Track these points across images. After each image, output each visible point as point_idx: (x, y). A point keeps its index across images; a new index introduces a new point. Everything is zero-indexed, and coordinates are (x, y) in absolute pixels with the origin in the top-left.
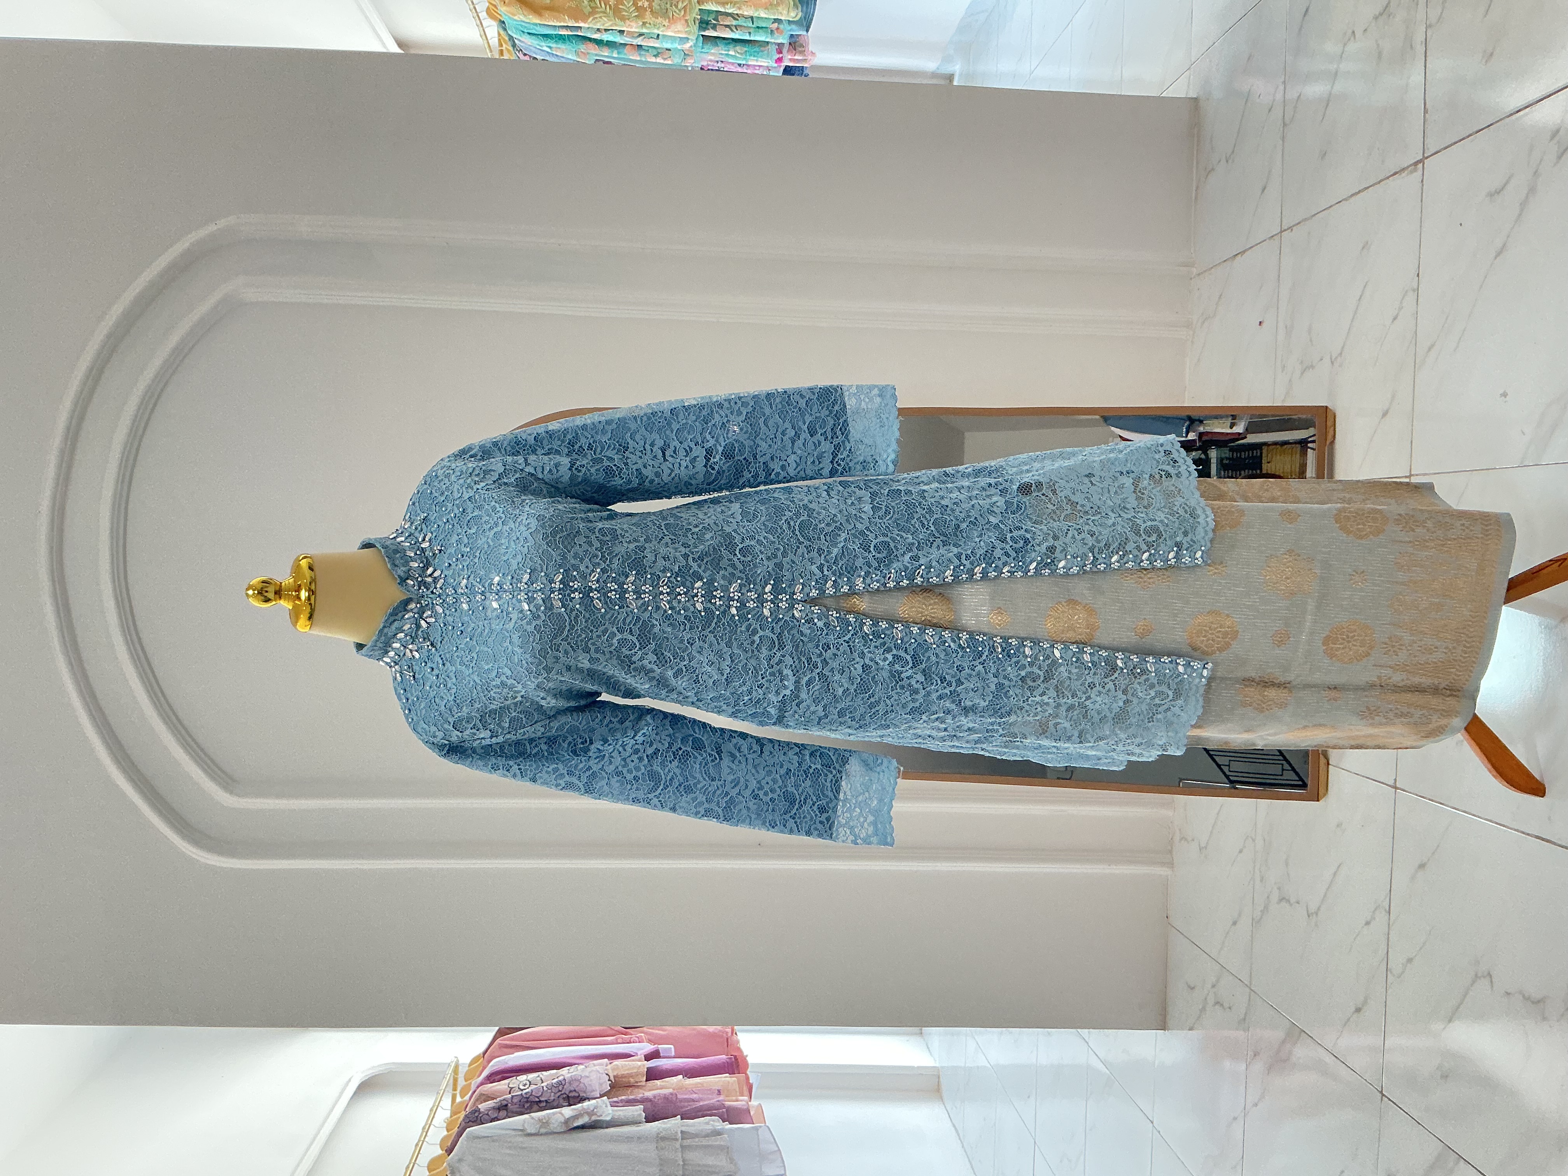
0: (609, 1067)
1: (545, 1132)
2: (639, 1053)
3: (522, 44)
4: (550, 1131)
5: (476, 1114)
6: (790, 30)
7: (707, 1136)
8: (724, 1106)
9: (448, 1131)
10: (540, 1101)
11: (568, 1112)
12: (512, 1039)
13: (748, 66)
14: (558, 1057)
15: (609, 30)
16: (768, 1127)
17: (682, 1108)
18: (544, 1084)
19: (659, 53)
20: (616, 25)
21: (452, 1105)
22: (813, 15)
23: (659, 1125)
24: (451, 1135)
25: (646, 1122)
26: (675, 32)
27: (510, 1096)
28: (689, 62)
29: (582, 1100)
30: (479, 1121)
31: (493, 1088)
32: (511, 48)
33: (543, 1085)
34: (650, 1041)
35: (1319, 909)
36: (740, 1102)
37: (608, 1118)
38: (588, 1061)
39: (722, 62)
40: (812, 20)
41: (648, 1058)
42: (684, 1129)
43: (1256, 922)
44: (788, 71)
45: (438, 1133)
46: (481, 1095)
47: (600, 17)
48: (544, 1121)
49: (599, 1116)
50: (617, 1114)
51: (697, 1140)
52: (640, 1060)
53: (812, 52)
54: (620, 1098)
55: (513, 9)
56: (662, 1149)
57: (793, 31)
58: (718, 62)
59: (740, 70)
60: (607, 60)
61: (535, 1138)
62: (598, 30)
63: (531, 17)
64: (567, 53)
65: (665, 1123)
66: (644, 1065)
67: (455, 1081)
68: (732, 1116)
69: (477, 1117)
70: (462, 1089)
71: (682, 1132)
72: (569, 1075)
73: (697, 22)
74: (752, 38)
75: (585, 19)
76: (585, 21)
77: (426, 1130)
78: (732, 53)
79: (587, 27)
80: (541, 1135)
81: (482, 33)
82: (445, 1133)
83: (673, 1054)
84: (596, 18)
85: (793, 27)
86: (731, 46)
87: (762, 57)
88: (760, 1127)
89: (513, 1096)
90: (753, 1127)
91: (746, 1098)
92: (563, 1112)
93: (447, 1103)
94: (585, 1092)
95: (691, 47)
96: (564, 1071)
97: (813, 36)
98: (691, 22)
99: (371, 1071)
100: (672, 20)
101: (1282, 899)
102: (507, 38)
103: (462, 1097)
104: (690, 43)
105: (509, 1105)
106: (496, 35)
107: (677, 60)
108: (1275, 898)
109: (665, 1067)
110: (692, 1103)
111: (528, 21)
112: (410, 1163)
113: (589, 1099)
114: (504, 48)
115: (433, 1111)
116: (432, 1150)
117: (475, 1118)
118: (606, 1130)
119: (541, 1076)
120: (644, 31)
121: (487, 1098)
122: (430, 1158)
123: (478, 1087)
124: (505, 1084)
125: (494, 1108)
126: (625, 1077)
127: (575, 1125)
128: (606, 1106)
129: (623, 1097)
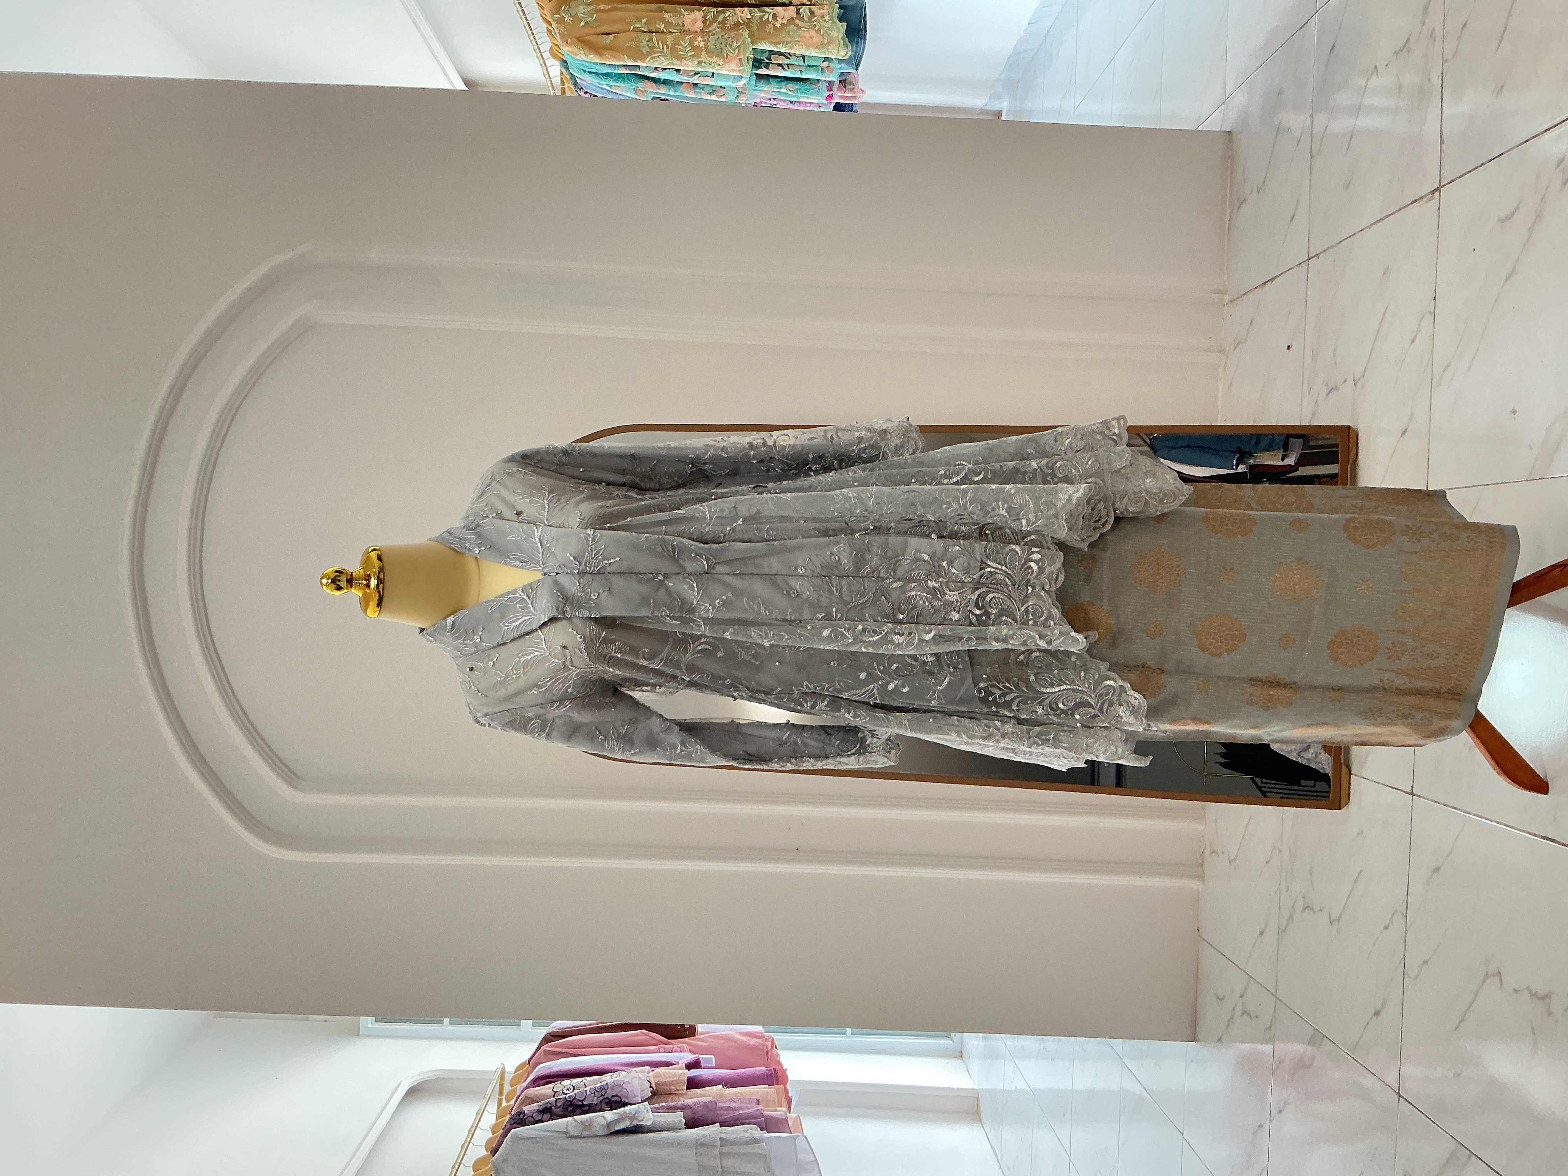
0: (651, 1074)
1: (586, 1135)
2: (680, 1062)
3: (583, 83)
4: (592, 1134)
5: (521, 1116)
6: (840, 69)
7: (746, 1143)
8: (763, 1116)
9: (493, 1133)
10: (583, 1105)
11: (609, 1115)
12: (557, 1046)
13: (800, 103)
14: (601, 1063)
15: (666, 69)
16: (805, 1137)
17: (721, 1116)
18: (588, 1089)
19: (714, 91)
20: (674, 64)
21: (498, 1108)
22: (862, 54)
23: (699, 1132)
24: (497, 1137)
25: (686, 1128)
26: (729, 71)
27: (554, 1099)
28: (743, 100)
29: (625, 1104)
30: (523, 1123)
31: (537, 1093)
32: (572, 87)
33: (586, 1089)
34: (690, 1051)
35: (1340, 916)
36: (780, 1112)
37: (649, 1123)
38: (629, 1068)
39: (774, 99)
40: (861, 58)
41: (690, 1066)
42: (723, 1136)
43: (1282, 931)
44: (838, 107)
45: (484, 1135)
46: (526, 1098)
47: (658, 57)
48: (587, 1124)
49: (640, 1121)
50: (658, 1119)
51: (735, 1147)
52: (680, 1069)
53: (861, 89)
54: (661, 1105)
55: (572, 49)
56: (701, 1154)
57: (843, 69)
58: (770, 99)
59: (791, 106)
60: (664, 97)
61: (577, 1140)
62: (656, 68)
63: (592, 56)
64: (626, 91)
65: (705, 1130)
66: (685, 1074)
67: (502, 1086)
68: (769, 1125)
69: (521, 1119)
70: (508, 1094)
71: (720, 1139)
72: (612, 1080)
73: (751, 62)
74: (803, 77)
75: (643, 57)
76: (643, 60)
77: (472, 1133)
78: (784, 90)
79: (646, 66)
80: (584, 1137)
81: (546, 72)
82: (491, 1135)
83: (714, 1065)
84: (654, 57)
85: (843, 65)
86: (783, 84)
87: (812, 94)
88: (798, 1136)
89: (556, 1100)
90: (789, 1137)
91: (784, 1109)
92: (605, 1115)
93: (493, 1108)
94: (627, 1097)
95: (744, 84)
96: (607, 1078)
97: (863, 75)
98: (745, 62)
99: (419, 1078)
100: (726, 59)
101: (1307, 908)
102: (569, 77)
103: (507, 1102)
104: (744, 81)
105: (553, 1108)
106: (559, 74)
107: (730, 98)
108: (1300, 905)
109: (705, 1076)
110: (731, 1112)
111: (589, 60)
112: (456, 1163)
113: (630, 1104)
114: (566, 87)
115: (480, 1115)
116: (478, 1151)
117: (520, 1120)
118: (647, 1135)
119: (584, 1081)
120: (700, 69)
121: (532, 1100)
122: (474, 1160)
123: (523, 1091)
124: (550, 1088)
125: (538, 1111)
126: (666, 1085)
127: (617, 1129)
128: (647, 1111)
129: (664, 1104)
